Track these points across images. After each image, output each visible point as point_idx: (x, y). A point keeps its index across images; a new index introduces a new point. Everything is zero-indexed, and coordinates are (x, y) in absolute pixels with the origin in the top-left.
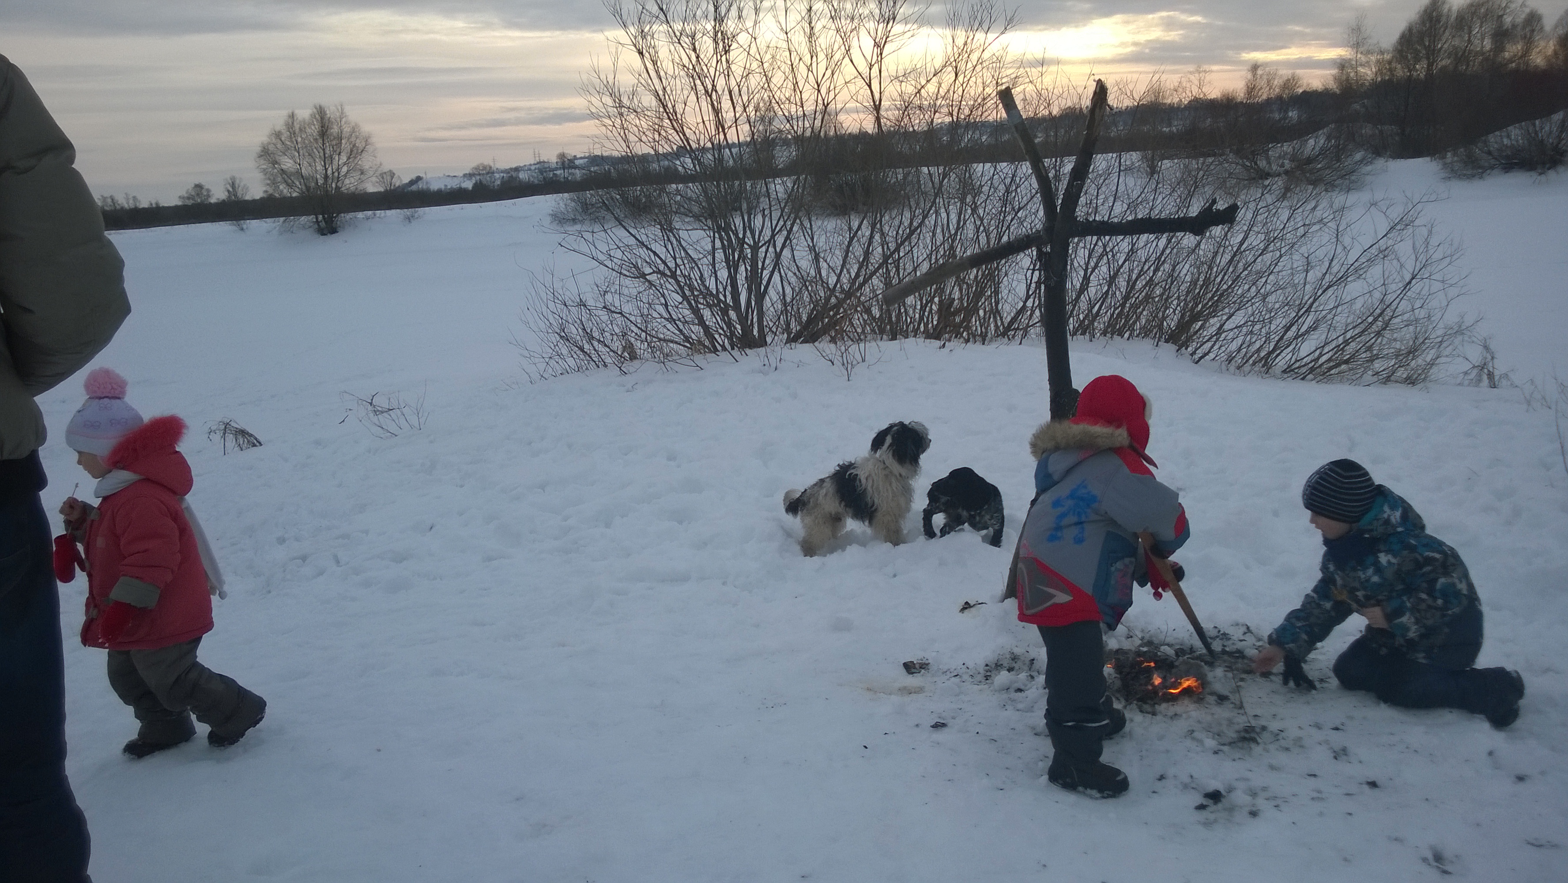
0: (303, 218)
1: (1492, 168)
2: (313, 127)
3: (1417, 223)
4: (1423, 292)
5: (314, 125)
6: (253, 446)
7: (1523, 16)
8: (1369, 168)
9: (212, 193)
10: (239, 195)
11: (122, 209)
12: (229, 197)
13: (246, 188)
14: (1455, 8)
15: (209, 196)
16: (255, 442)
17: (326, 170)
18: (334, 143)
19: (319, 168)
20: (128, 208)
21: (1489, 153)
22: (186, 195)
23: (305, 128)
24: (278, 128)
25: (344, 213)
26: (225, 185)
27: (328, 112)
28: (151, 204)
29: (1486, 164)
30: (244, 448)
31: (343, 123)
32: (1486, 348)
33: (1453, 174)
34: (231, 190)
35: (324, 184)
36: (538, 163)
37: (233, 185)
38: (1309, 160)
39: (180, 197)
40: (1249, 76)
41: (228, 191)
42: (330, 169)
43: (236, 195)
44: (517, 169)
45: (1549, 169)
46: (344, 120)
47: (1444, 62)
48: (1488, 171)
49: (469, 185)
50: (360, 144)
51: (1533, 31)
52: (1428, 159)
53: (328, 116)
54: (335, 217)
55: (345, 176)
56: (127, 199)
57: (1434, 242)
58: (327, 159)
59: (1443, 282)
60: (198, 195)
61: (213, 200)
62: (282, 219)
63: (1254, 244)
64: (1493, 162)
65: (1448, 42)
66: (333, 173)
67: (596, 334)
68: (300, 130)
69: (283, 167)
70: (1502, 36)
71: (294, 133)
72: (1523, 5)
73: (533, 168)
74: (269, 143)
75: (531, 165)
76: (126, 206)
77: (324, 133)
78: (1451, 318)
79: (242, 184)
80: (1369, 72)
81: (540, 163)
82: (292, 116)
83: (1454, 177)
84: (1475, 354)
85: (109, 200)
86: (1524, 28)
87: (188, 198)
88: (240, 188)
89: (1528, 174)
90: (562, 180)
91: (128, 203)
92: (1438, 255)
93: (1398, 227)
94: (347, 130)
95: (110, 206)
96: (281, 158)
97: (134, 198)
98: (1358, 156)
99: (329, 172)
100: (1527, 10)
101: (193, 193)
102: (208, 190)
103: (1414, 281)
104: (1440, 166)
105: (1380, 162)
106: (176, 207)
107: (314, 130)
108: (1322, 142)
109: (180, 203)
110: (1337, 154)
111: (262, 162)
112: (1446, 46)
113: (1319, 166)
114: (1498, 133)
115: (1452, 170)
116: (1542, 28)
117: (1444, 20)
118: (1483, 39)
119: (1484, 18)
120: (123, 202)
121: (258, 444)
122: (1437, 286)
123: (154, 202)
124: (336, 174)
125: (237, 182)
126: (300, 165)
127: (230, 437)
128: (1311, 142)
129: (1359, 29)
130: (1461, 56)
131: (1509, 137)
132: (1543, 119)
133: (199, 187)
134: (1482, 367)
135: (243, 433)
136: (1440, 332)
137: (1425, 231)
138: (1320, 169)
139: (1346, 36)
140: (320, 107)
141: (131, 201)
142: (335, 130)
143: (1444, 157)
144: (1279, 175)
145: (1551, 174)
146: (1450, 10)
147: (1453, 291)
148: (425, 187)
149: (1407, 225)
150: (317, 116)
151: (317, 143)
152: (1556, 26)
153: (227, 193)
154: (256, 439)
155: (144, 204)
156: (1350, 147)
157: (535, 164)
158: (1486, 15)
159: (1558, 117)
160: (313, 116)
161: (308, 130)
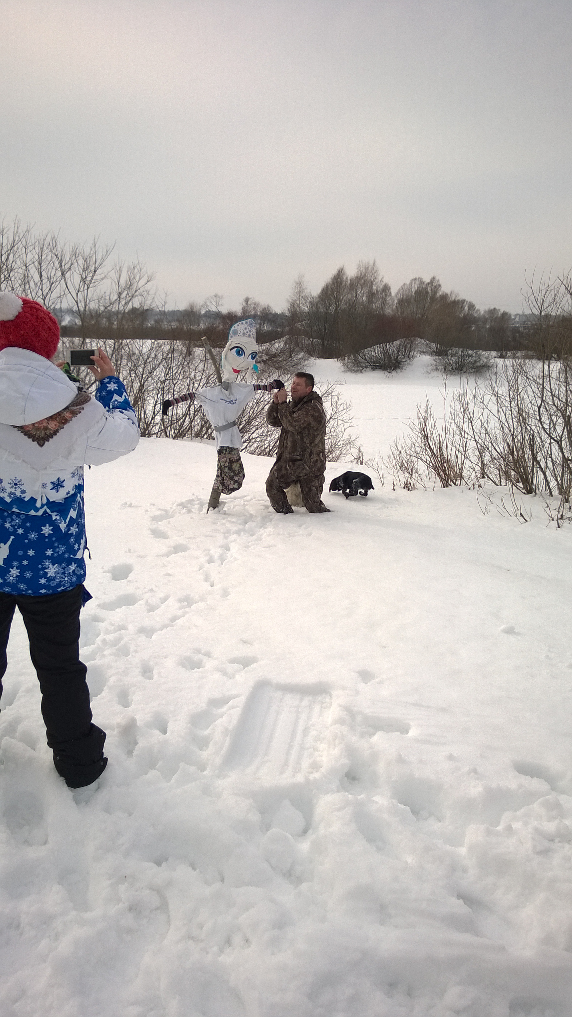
1: (366, 367)
7: (381, 287)
14: (349, 278)
21: (365, 359)
29: (364, 365)
32: (360, 450)
33: (349, 369)
38: (275, 356)
40: (244, 304)
45: (393, 370)
47: (344, 307)
48: (365, 369)
51: (386, 295)
52: (336, 360)
57: (339, 403)
59: (343, 421)
64: (367, 364)
65: (346, 297)
70: (370, 295)
72: (381, 281)
80: (306, 308)
83: (349, 371)
84: (355, 452)
86: (382, 293)
89: (384, 372)
92: (341, 409)
98: (301, 355)
100: (383, 284)
104: (342, 364)
105: (312, 360)
108: (282, 345)
110: (290, 353)
112: (344, 298)
113: (280, 359)
114: (369, 349)
115: (348, 367)
116: (390, 295)
117: (344, 283)
118: (362, 297)
119: (363, 286)
122: (340, 422)
128: (277, 345)
129: (300, 283)
130: (352, 305)
131: (374, 352)
132: (391, 344)
137: (336, 397)
138: (281, 361)
139: (294, 287)
143: (344, 360)
145: (394, 373)
146: (347, 278)
152: (397, 293)
156: (296, 350)
158: (364, 284)
159: (397, 343)
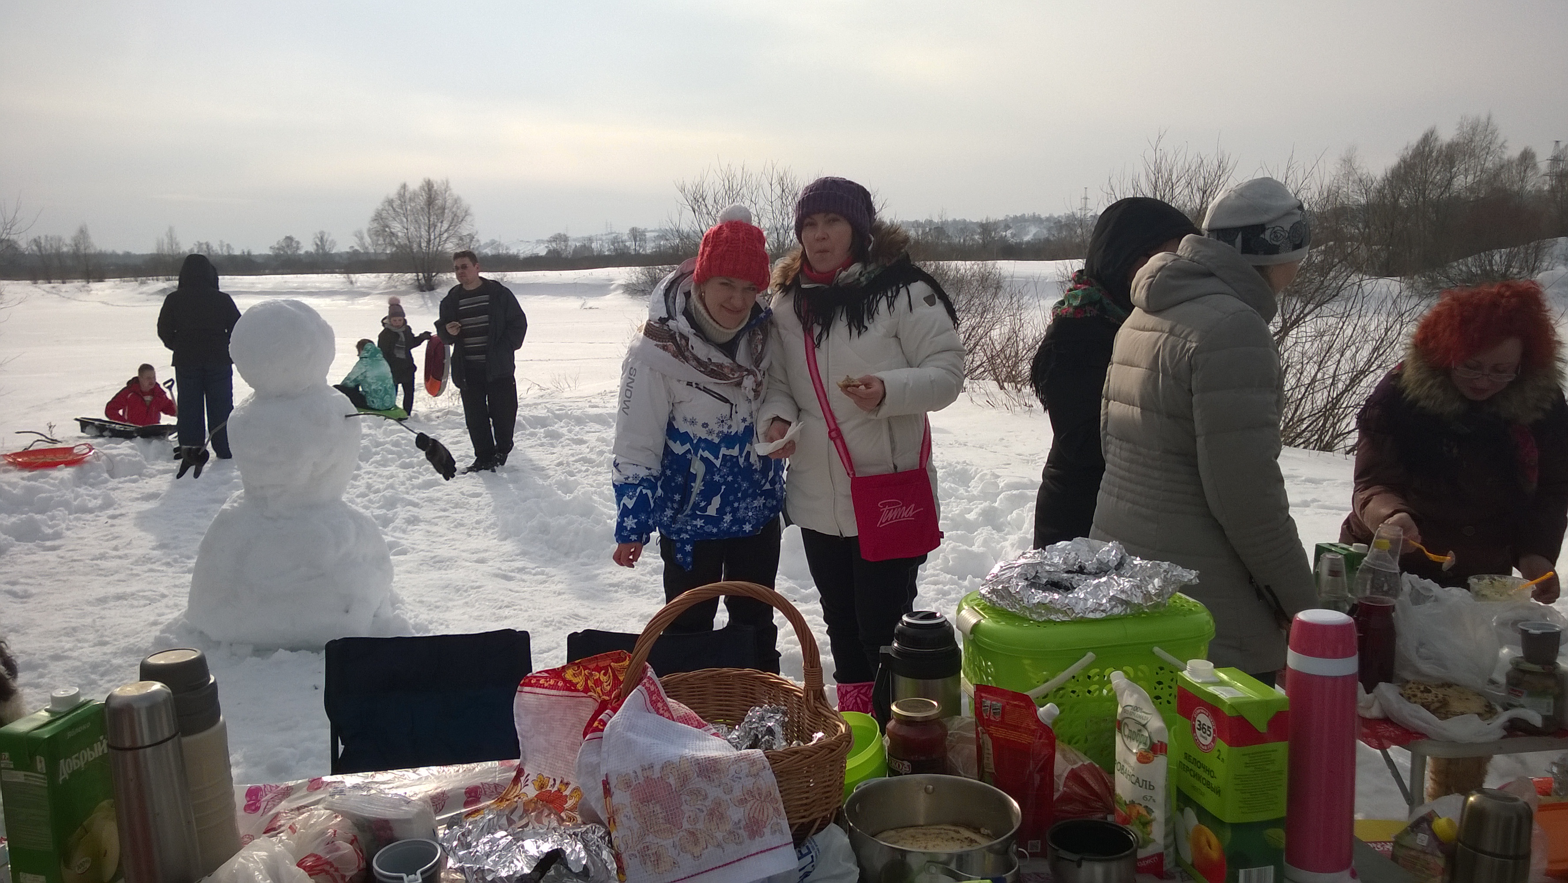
2: (421, 198)
5: (423, 196)
9: (301, 245)
10: (327, 248)
12: (317, 250)
13: (333, 243)
15: (298, 248)
17: (430, 235)
18: (439, 211)
19: (424, 233)
22: (277, 246)
23: (415, 198)
24: (391, 197)
25: (442, 273)
26: (314, 238)
27: (435, 185)
28: (244, 252)
31: (447, 195)
34: (319, 243)
35: (426, 247)
36: (609, 234)
37: (322, 239)
39: (271, 248)
41: (317, 245)
43: (323, 249)
44: (590, 240)
46: (448, 193)
49: (542, 251)
50: (461, 214)
53: (435, 188)
54: (434, 276)
55: (445, 241)
56: (221, 246)
58: (431, 227)
60: (288, 246)
61: (301, 252)
62: (388, 275)
68: (410, 199)
69: (393, 231)
71: (405, 202)
73: (605, 239)
74: (383, 210)
75: (602, 235)
76: (220, 252)
77: (430, 203)
79: (330, 239)
81: (611, 234)
82: (404, 187)
87: (278, 249)
88: (328, 243)
90: (633, 253)
91: (222, 250)
94: (450, 201)
96: (391, 222)
101: (284, 245)
102: (298, 243)
106: (268, 257)
107: (421, 200)
109: (270, 253)
120: (217, 248)
124: (438, 239)
125: (326, 236)
126: (407, 229)
133: (289, 239)
140: (430, 180)
141: (225, 249)
142: (440, 201)
150: (425, 187)
151: (424, 211)
153: (315, 247)
155: (237, 252)
157: (606, 235)
160: (422, 188)
161: (417, 200)
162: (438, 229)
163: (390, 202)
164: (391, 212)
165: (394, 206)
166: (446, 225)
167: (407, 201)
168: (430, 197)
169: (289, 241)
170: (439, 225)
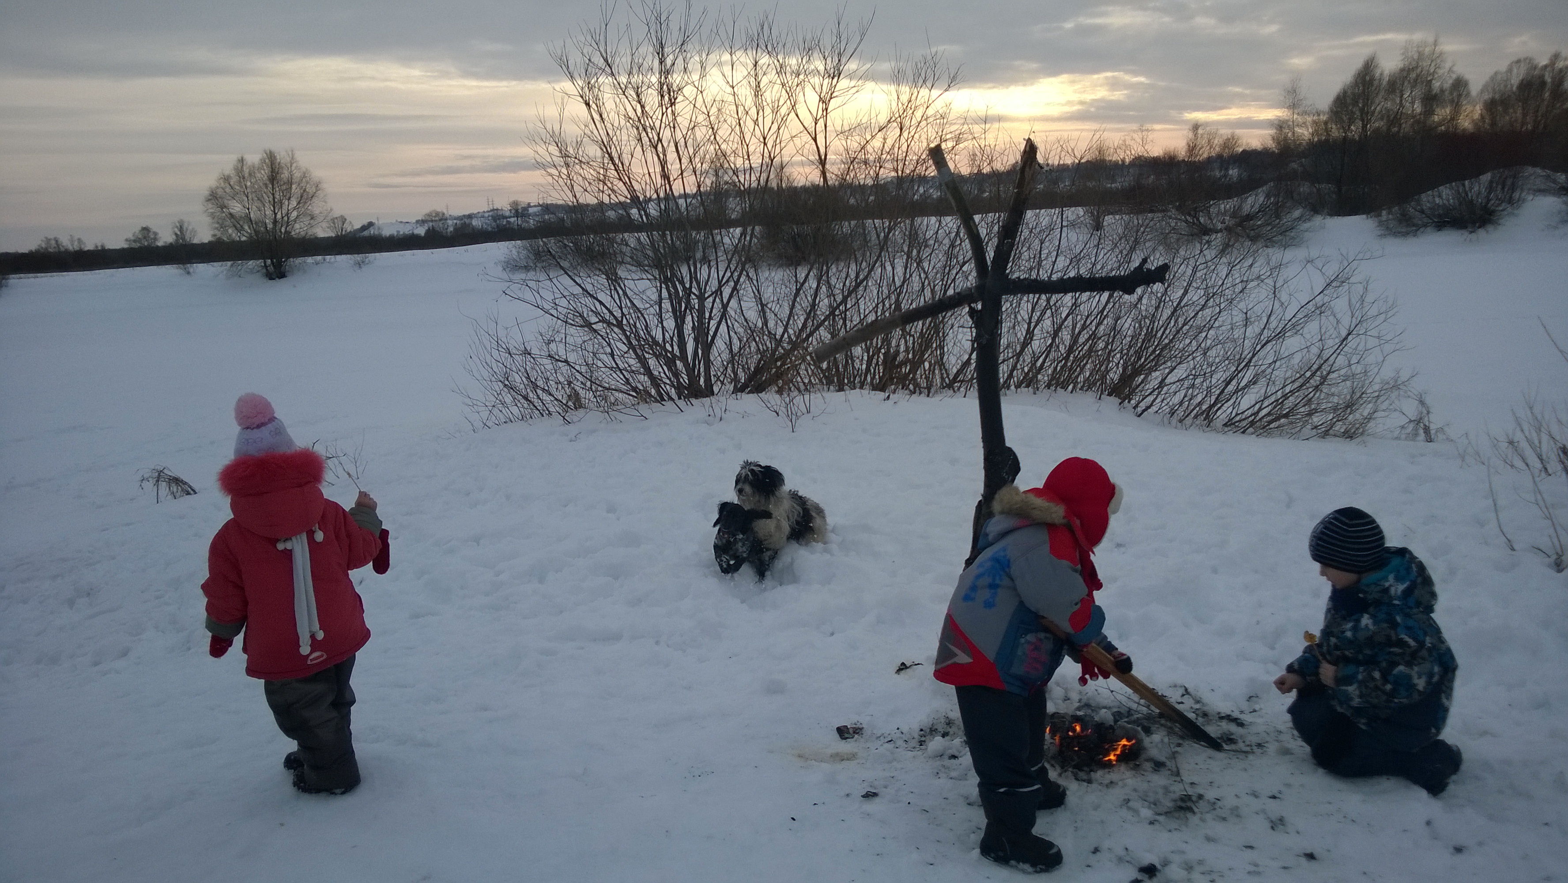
0: (251, 262)
1: (1425, 226)
2: (262, 172)
3: (1352, 280)
4: (1360, 347)
5: (264, 170)
6: (187, 494)
7: (1450, 82)
8: (1307, 225)
9: (160, 235)
10: (187, 238)
11: (67, 252)
12: (176, 240)
13: (194, 232)
14: (1386, 73)
15: (155, 239)
16: (190, 490)
17: (276, 214)
18: (284, 187)
19: (269, 212)
20: (72, 250)
21: (1422, 212)
22: (133, 238)
23: (254, 173)
24: (227, 173)
25: (293, 258)
26: (173, 228)
27: (278, 157)
28: (97, 247)
29: (1420, 222)
30: (178, 495)
31: (293, 168)
32: (1422, 402)
33: (1389, 231)
34: (179, 233)
35: (273, 229)
36: (491, 211)
37: (181, 229)
38: (1249, 217)
39: (127, 240)
40: (1191, 135)
41: (176, 234)
42: (279, 213)
43: (183, 239)
44: (470, 216)
45: (1479, 227)
46: (294, 165)
47: (1377, 124)
48: (1422, 230)
49: (421, 231)
50: (311, 190)
51: (1460, 95)
52: (1364, 216)
53: (278, 160)
54: (284, 262)
55: (295, 220)
56: (72, 242)
57: (1369, 299)
58: (276, 204)
59: (1379, 337)
60: (145, 238)
61: (160, 243)
62: (229, 263)
63: (1195, 298)
64: (1425, 220)
65: (1381, 105)
66: (283, 218)
67: (540, 383)
68: (250, 174)
69: (232, 211)
70: (1431, 100)
71: (244, 178)
72: (1450, 70)
73: (486, 215)
74: (217, 188)
75: (484, 212)
76: (71, 248)
77: (273, 178)
78: (1387, 373)
79: (190, 228)
80: (1306, 133)
81: (493, 210)
82: (242, 160)
83: (1389, 234)
84: (1411, 409)
85: (53, 242)
86: (1451, 93)
87: (135, 241)
88: (188, 232)
89: (1460, 232)
90: (516, 227)
91: (72, 245)
92: (1373, 312)
93: (1334, 284)
94: (297, 175)
95: (55, 247)
96: (230, 202)
97: (79, 240)
98: (1297, 213)
99: (279, 216)
100: (1454, 76)
101: (140, 236)
102: (155, 234)
103: (1350, 337)
104: (1376, 224)
105: (1318, 220)
106: (123, 250)
107: (263, 175)
108: (1262, 199)
109: (126, 246)
110: (1278, 211)
111: (210, 206)
112: (1378, 108)
113: (1259, 223)
114: (1430, 192)
115: (1388, 228)
116: (1468, 94)
117: (1376, 83)
118: (1413, 103)
119: (1414, 84)
120: (67, 243)
121: (192, 492)
122: (1372, 342)
123: (99, 244)
124: (286, 218)
125: (185, 225)
126: (248, 209)
127: (163, 485)
128: (1250, 200)
129: (1295, 91)
130: (1394, 119)
131: (1440, 196)
132: (1473, 180)
133: (146, 230)
134: (1418, 421)
135: (177, 481)
136: (1376, 387)
137: (1360, 288)
138: (1259, 226)
139: (1282, 98)
140: (270, 152)
141: (76, 243)
142: (285, 175)
143: (1380, 215)
144: (1221, 231)
145: (1481, 233)
146: (1381, 74)
147: (1388, 348)
148: (376, 233)
149: (1343, 282)
150: (267, 161)
151: (267, 188)
152: (1482, 91)
153: (174, 237)
154: (190, 487)
155: (89, 246)
156: (1288, 205)
157: (488, 212)
158: (1416, 80)
159: (1486, 178)
160: (263, 161)
161: (258, 175)
162: (285, 208)
163: (227, 179)
164: (228, 190)
165: (232, 183)
166: (294, 203)
167: (246, 175)
168: (273, 171)
169: (146, 232)
170: (287, 203)
